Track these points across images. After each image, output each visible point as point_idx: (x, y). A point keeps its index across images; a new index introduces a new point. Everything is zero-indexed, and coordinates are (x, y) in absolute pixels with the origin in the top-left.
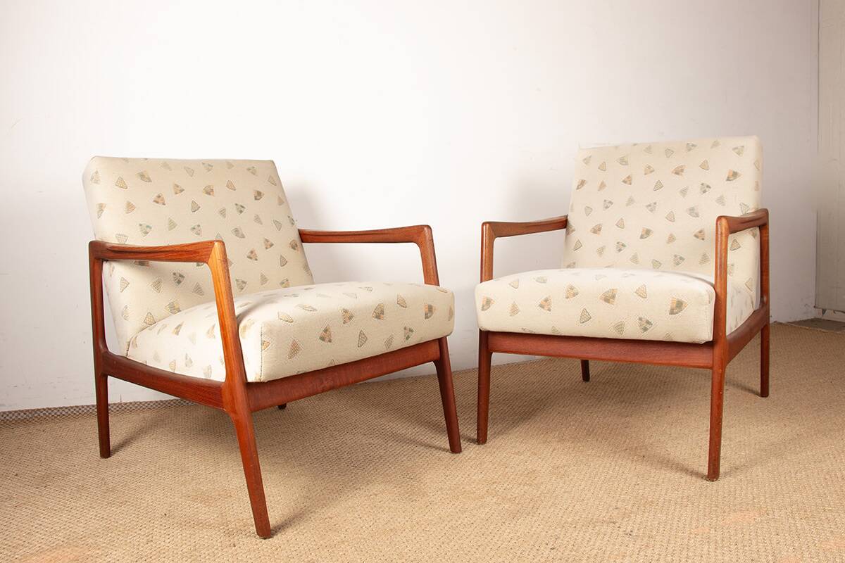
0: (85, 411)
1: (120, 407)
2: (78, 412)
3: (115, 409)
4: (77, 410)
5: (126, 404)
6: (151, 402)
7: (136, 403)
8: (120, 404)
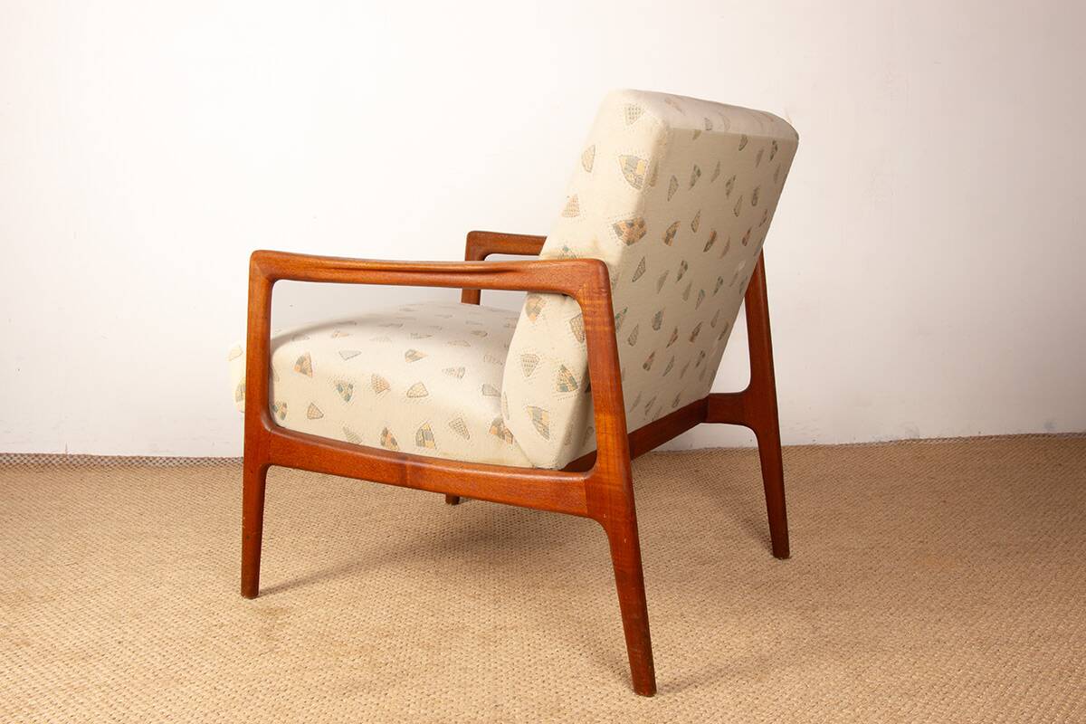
0: (18, 461)
1: (65, 459)
2: (8, 461)
3: (57, 462)
4: (8, 458)
5: (72, 456)
6: (106, 457)
7: (85, 456)
8: (65, 456)
